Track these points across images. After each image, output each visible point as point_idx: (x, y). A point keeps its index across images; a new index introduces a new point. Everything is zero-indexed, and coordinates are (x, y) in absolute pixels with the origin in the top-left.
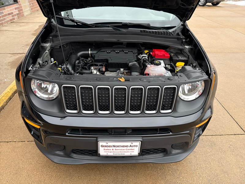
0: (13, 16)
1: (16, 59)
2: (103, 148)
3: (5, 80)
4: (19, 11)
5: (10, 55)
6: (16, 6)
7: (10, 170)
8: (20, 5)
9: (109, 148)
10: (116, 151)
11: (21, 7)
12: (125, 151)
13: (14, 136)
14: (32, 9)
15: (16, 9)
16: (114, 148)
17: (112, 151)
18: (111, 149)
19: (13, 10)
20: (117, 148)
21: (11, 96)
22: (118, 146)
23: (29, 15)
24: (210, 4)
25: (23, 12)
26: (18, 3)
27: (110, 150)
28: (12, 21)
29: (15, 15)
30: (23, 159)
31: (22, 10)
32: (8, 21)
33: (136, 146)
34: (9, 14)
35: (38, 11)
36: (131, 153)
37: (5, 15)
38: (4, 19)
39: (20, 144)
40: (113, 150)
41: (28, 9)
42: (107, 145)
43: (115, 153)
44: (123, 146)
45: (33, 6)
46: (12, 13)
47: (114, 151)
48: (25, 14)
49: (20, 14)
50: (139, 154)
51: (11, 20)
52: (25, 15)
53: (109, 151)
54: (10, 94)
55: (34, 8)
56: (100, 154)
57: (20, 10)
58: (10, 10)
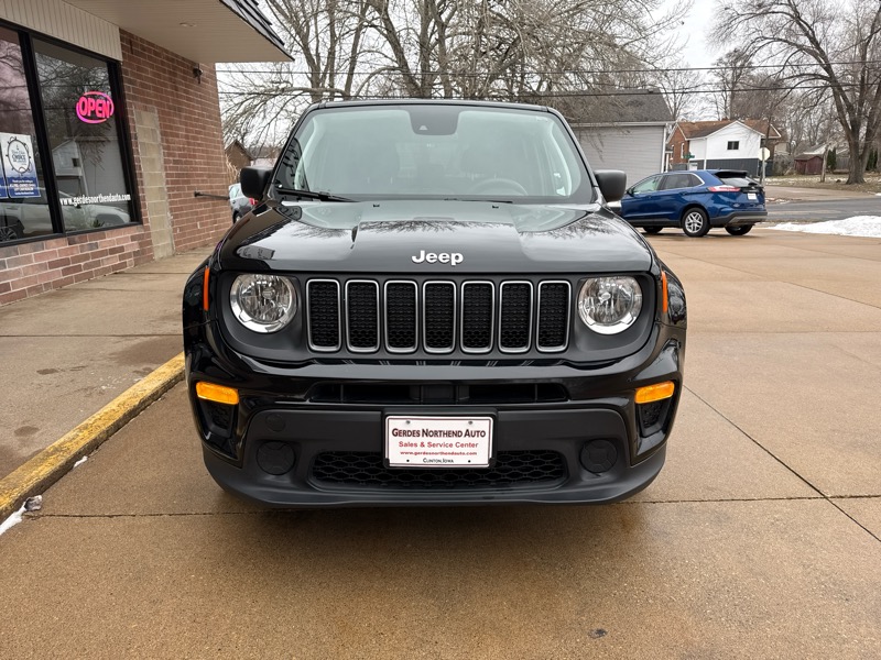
0: (121, 258)
1: (134, 346)
2: (399, 439)
3: (104, 387)
4: (141, 245)
5: (116, 339)
6: (136, 231)
7: (118, 572)
8: (147, 228)
9: (412, 440)
10: (432, 450)
11: (149, 235)
12: (454, 449)
13: (128, 504)
14: (177, 243)
15: (133, 238)
16: (426, 440)
17: (419, 449)
18: (419, 444)
19: (125, 240)
20: (434, 440)
21: (120, 420)
22: (435, 433)
23: (169, 257)
24: (723, 231)
25: (151, 250)
26: (142, 223)
27: (416, 445)
28: (117, 271)
29: (129, 255)
30: (158, 550)
31: (150, 243)
32: (106, 270)
33: (481, 433)
34: (113, 251)
35: (194, 249)
36: (469, 457)
37: (103, 253)
38: (98, 263)
39: (148, 520)
40: (422, 445)
41: (168, 241)
42: (407, 428)
43: (429, 457)
44: (448, 434)
45: (183, 235)
46: (122, 249)
47: (426, 449)
48: (158, 255)
49: (143, 255)
50: (490, 461)
51: (115, 267)
52: (156, 258)
53: (413, 449)
54: (119, 415)
55: (185, 241)
56: (388, 460)
57: (145, 243)
58: (118, 241)
